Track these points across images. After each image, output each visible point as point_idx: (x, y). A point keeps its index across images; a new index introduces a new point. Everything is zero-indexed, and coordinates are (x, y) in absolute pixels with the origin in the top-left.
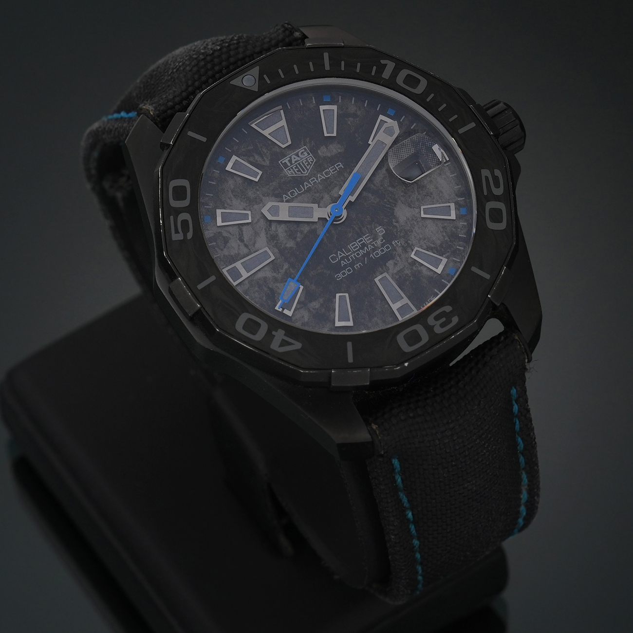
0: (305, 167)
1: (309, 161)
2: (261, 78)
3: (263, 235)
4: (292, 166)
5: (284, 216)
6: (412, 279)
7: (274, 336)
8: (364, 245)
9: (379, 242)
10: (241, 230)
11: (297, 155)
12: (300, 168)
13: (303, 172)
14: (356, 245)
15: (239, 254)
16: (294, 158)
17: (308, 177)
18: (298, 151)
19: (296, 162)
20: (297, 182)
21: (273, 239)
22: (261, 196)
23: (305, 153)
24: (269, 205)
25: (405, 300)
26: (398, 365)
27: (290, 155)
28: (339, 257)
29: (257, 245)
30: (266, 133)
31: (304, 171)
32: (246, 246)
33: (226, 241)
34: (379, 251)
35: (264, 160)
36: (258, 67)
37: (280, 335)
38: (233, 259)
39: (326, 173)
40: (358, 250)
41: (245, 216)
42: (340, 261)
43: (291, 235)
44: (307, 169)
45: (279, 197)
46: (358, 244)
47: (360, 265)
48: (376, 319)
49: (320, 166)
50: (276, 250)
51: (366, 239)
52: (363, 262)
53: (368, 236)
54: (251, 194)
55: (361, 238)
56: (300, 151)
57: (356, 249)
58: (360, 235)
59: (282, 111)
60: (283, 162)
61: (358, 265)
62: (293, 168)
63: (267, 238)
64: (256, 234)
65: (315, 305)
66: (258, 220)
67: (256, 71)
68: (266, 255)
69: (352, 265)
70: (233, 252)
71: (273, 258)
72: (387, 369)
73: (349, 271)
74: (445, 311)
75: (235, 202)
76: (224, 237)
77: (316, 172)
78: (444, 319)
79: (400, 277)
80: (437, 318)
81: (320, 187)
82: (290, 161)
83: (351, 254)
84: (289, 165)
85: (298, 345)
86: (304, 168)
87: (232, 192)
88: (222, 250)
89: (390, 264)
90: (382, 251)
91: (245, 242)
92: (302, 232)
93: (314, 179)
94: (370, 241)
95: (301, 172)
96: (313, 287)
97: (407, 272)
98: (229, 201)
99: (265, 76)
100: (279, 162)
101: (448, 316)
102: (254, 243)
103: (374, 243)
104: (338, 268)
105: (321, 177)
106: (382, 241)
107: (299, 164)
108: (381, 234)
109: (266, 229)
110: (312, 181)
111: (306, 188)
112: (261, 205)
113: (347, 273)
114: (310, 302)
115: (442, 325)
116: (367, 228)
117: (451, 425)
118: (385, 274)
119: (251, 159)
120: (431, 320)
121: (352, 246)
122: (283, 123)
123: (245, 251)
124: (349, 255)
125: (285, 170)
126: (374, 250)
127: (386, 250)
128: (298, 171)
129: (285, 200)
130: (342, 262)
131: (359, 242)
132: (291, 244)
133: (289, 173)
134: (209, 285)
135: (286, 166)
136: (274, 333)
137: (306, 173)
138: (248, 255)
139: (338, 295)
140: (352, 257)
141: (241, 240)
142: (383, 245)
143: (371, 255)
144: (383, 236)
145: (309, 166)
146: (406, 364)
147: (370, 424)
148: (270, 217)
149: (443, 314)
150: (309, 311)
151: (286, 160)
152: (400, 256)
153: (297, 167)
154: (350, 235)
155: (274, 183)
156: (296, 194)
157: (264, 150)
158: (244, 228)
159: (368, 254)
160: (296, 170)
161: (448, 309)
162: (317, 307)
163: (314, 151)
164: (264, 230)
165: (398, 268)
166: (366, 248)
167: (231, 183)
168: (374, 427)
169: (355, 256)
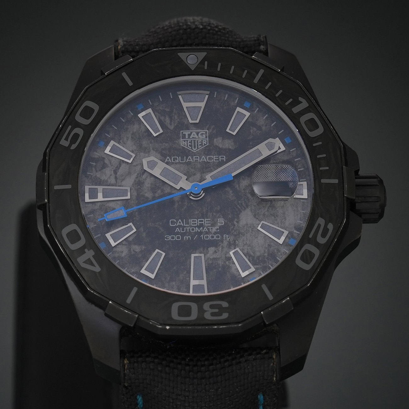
0: (198, 145)
1: (203, 143)
2: (202, 62)
3: (134, 177)
4: (189, 139)
5: (157, 172)
6: (220, 269)
7: (85, 252)
8: (201, 225)
9: (214, 229)
10: (120, 165)
11: (198, 134)
12: (193, 144)
13: (193, 148)
14: (196, 222)
15: (107, 181)
16: (194, 135)
17: (195, 154)
18: (200, 131)
19: (193, 138)
20: (184, 153)
21: (139, 184)
22: (151, 148)
23: (204, 136)
24: (152, 158)
25: (204, 282)
26: (161, 325)
27: (192, 131)
28: (178, 224)
29: (124, 183)
30: (185, 105)
31: (195, 147)
32: (116, 178)
33: (104, 166)
34: (210, 236)
35: (171, 124)
36: (205, 53)
37: (89, 254)
38: (100, 182)
39: (209, 158)
40: (195, 227)
41: (129, 157)
42: (176, 227)
43: (154, 189)
44: (198, 148)
45: (163, 157)
46: (198, 222)
47: (189, 238)
48: (174, 283)
49: (208, 151)
50: (135, 194)
51: (206, 222)
52: (193, 237)
53: (209, 221)
54: (145, 143)
55: (203, 220)
56: (202, 132)
57: (194, 225)
58: (204, 216)
59: (207, 96)
60: (184, 133)
61: (187, 237)
62: (188, 141)
63: (135, 181)
64: (129, 174)
65: (137, 248)
66: (137, 165)
67: (202, 55)
68: (125, 193)
69: (183, 235)
70: (104, 178)
71: (129, 197)
72: (151, 323)
73: (178, 238)
74: (221, 305)
75: (130, 143)
76: (104, 163)
77: (202, 153)
78: (217, 310)
79: (212, 263)
80: (212, 307)
81: (199, 166)
82: (189, 135)
83: (188, 227)
84: (187, 137)
85: (97, 269)
86: (196, 146)
87: (133, 134)
88: (97, 171)
89: (212, 250)
90: (212, 237)
91: (117, 175)
92: (162, 190)
93: (198, 158)
94: (208, 225)
95: (192, 148)
96: (144, 235)
97: (220, 263)
98: (125, 139)
99: (206, 63)
100: (181, 131)
101: (222, 310)
102: (123, 180)
103: (210, 228)
104: (171, 231)
105: (204, 159)
106: (217, 229)
107: (194, 141)
108: (219, 224)
109: (138, 174)
110: (195, 158)
111: (188, 160)
112: (147, 155)
113: (176, 238)
114: (135, 244)
115: (213, 314)
116: (212, 215)
117: (187, 394)
118: (202, 255)
119: (162, 118)
120: (206, 306)
121: (193, 221)
122: (202, 105)
123: (113, 181)
124: (185, 227)
125: (181, 139)
126: (206, 233)
127: (215, 238)
128: (190, 145)
129: (166, 161)
130: (177, 228)
131: (200, 221)
132: (149, 195)
133: (183, 143)
134: (63, 190)
135: (184, 136)
136: (86, 250)
137: (194, 150)
138: (113, 185)
139: (157, 250)
140: (186, 229)
141: (115, 172)
142: (215, 233)
143: (202, 236)
144: (220, 227)
145: (201, 146)
146: (168, 327)
147: (124, 359)
148: (146, 168)
149: (219, 307)
150: (130, 250)
151: (187, 133)
152: (223, 248)
153: (191, 142)
154: (197, 212)
155: (167, 145)
156: (178, 161)
157: (176, 117)
158: (123, 165)
159: (201, 233)
160: (189, 144)
161: (225, 304)
162: (137, 251)
163: (211, 137)
164: (136, 174)
165: (215, 256)
166: (202, 228)
167: (136, 127)
168: (126, 361)
169: (189, 229)
